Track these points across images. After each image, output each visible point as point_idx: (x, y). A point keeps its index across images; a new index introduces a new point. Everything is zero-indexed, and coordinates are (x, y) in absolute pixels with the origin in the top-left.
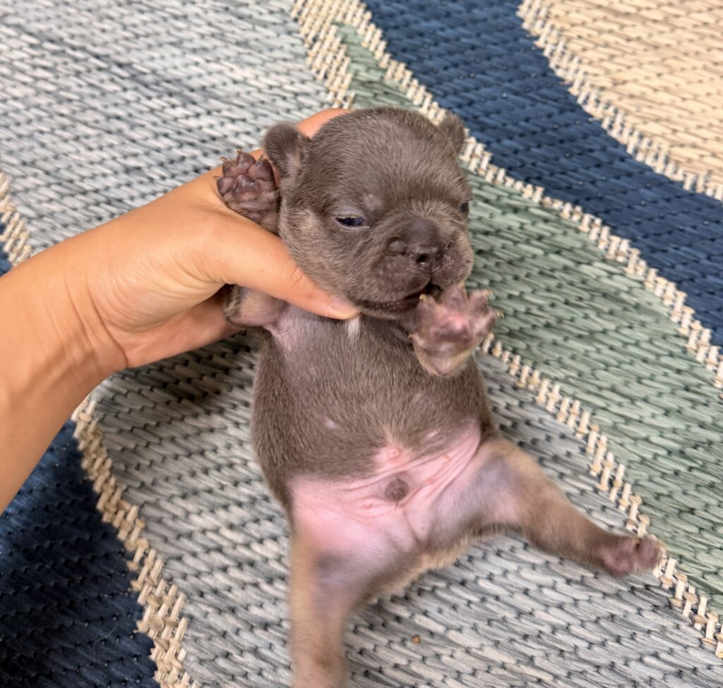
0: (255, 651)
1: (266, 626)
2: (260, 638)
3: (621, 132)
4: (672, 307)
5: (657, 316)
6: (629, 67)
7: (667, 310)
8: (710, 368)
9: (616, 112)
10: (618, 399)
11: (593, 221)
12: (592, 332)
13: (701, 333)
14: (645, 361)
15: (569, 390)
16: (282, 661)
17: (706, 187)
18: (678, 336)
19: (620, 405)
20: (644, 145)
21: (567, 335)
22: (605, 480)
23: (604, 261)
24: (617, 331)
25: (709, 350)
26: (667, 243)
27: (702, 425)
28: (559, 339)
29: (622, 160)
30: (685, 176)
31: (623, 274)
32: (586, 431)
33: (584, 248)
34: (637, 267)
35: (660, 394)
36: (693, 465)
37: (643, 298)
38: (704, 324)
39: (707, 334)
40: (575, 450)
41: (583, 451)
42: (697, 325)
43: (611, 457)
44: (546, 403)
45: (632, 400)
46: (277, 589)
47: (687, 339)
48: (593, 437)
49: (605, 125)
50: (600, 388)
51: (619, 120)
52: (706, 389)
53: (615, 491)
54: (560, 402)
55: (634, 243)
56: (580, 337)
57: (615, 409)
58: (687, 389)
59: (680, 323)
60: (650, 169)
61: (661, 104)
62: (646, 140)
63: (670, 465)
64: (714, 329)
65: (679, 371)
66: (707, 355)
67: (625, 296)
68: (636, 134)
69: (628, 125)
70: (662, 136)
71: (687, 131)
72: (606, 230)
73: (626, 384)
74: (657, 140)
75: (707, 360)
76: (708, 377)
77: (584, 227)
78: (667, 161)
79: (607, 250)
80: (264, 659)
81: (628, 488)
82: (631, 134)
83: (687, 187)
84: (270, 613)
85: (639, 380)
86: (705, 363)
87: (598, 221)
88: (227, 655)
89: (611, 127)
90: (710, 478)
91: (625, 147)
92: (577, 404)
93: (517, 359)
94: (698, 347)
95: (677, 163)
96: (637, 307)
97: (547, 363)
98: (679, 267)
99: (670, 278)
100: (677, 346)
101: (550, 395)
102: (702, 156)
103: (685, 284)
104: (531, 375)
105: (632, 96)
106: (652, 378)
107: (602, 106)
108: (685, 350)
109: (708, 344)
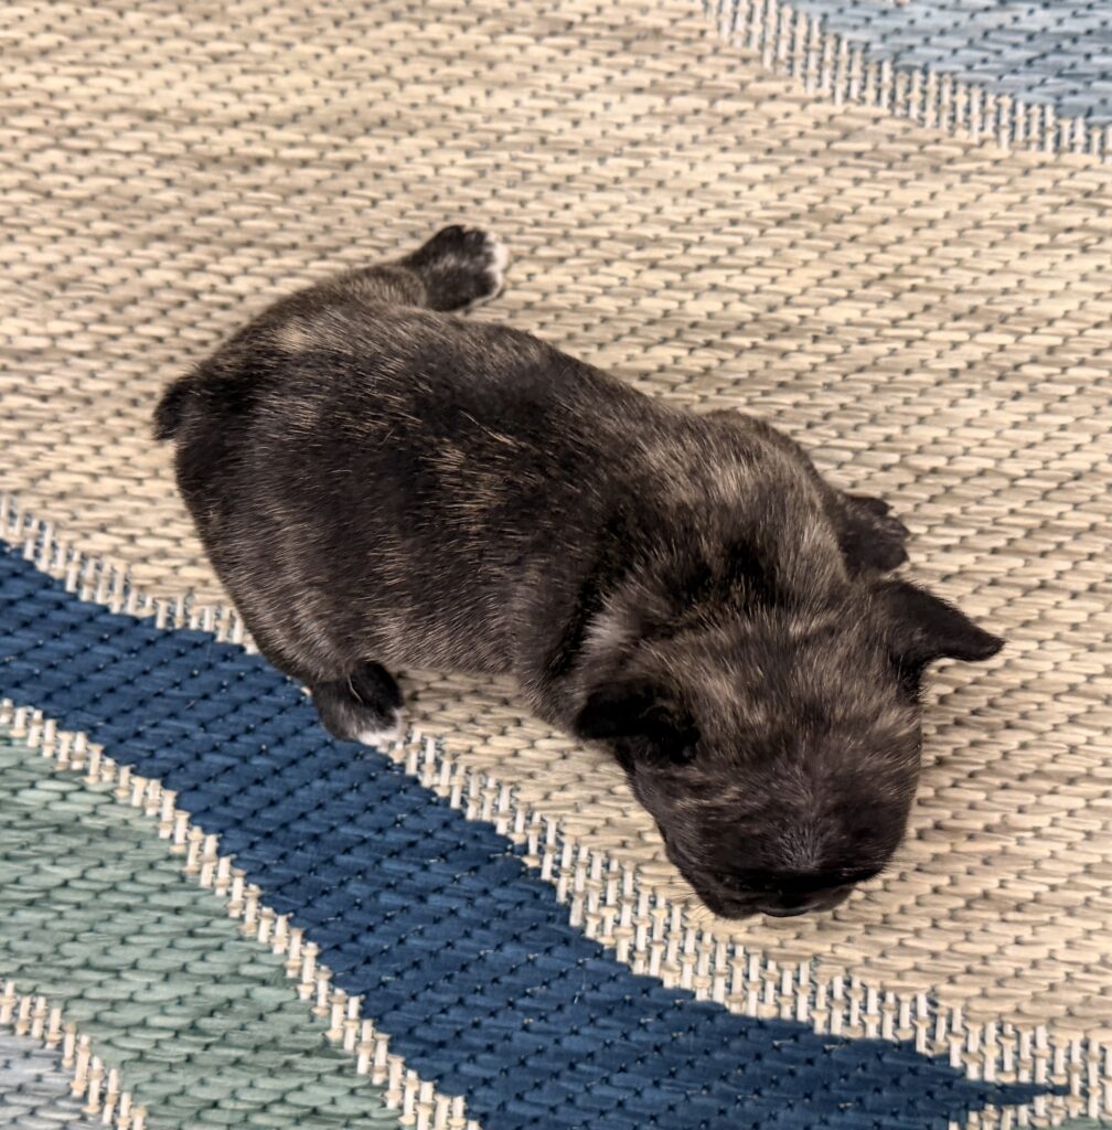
3: (53, 559)
4: (159, 815)
6: (51, 446)
7: (151, 824)
9: (42, 527)
10: (96, 976)
11: (29, 714)
12: (47, 891)
14: (128, 909)
15: (27, 984)
17: (187, 616)
18: (170, 858)
19: (100, 984)
20: (89, 573)
22: (93, 1098)
23: (53, 776)
24: (82, 878)
26: (140, 721)
27: (217, 980)
29: (60, 606)
30: (155, 606)
31: (82, 789)
33: (21, 765)
34: (102, 771)
36: (208, 1040)
37: (115, 815)
39: (211, 842)
40: (45, 1069)
41: (58, 1065)
42: (197, 833)
45: (116, 973)
47: (183, 858)
48: (69, 1040)
49: (28, 555)
50: (69, 969)
51: (47, 539)
53: (108, 1109)
55: (93, 734)
57: (94, 993)
58: (191, 934)
60: (105, 610)
61: (106, 499)
62: (91, 563)
63: (178, 1051)
65: (177, 911)
67: (87, 822)
68: (76, 557)
69: (61, 545)
70: (115, 552)
71: (150, 533)
72: (50, 724)
74: (108, 562)
76: (218, 906)
77: (17, 732)
78: (126, 590)
79: (55, 756)
81: (126, 1099)
82: (69, 557)
83: (160, 624)
87: (37, 715)
89: (36, 554)
90: (235, 1053)
91: (62, 582)
92: (41, 1002)
95: (142, 588)
98: (162, 753)
99: (149, 775)
102: (175, 568)
103: (173, 777)
105: (62, 496)
106: (140, 932)
107: (18, 522)
108: (182, 878)
109: (214, 857)
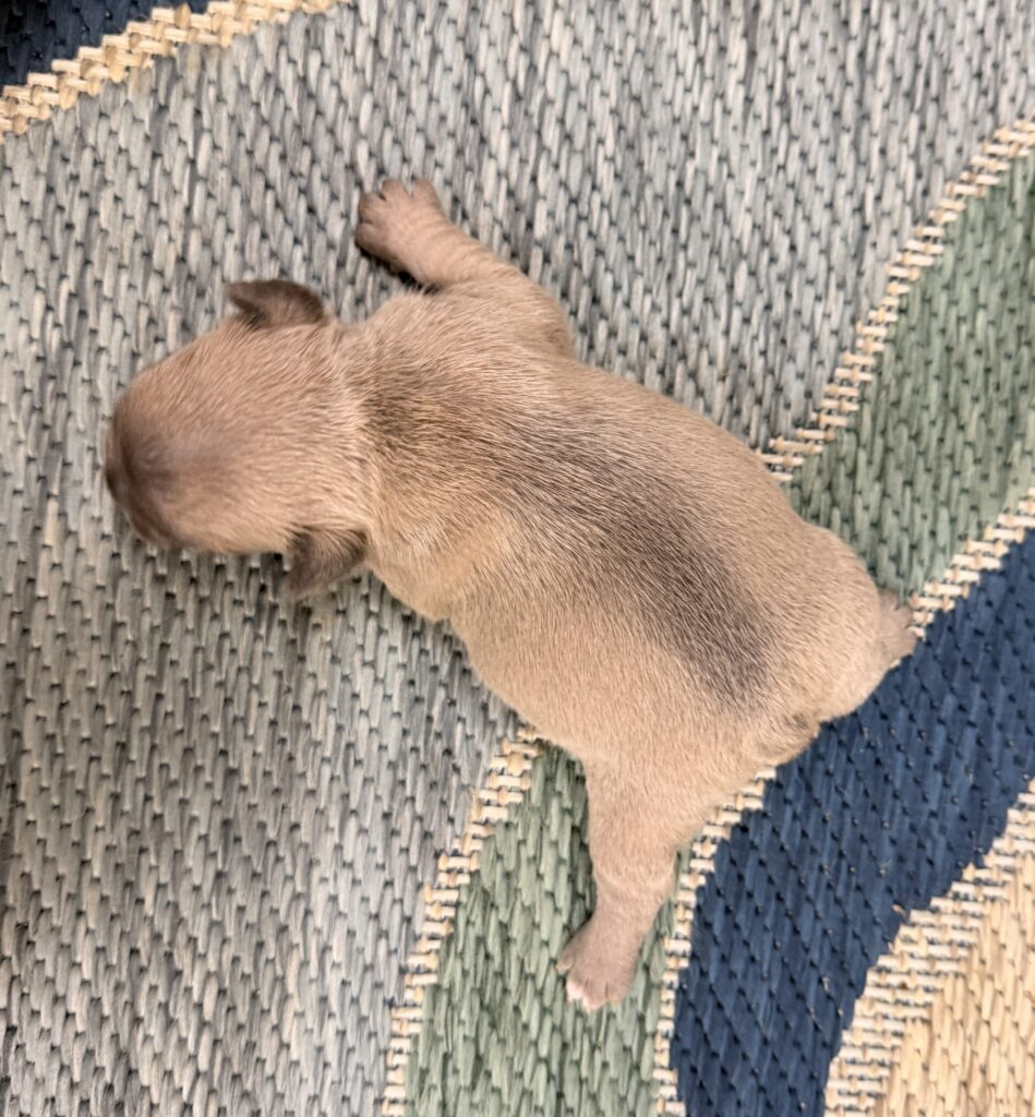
0: (435, 51)
1: (470, 57)
2: (452, 53)
5: (1000, 495)
8: (948, 574)
13: (993, 556)
16: (436, 89)
21: (944, 377)
25: (971, 570)
28: (934, 369)
32: (823, 424)
35: (897, 513)
38: (1006, 558)
43: (798, 461)
44: (845, 366)
46: (517, 60)
52: (918, 572)
54: (850, 384)
56: (946, 396)
59: (998, 526)
64: (1002, 573)
66: (964, 568)
73: (899, 467)
75: (958, 569)
80: (432, 64)
84: (486, 59)
85: (909, 483)
86: (953, 567)
88: (420, 16)
93: (892, 317)
94: (973, 555)
96: (1007, 466)
97: (899, 357)
100: (967, 527)
101: (857, 369)
104: (876, 339)
